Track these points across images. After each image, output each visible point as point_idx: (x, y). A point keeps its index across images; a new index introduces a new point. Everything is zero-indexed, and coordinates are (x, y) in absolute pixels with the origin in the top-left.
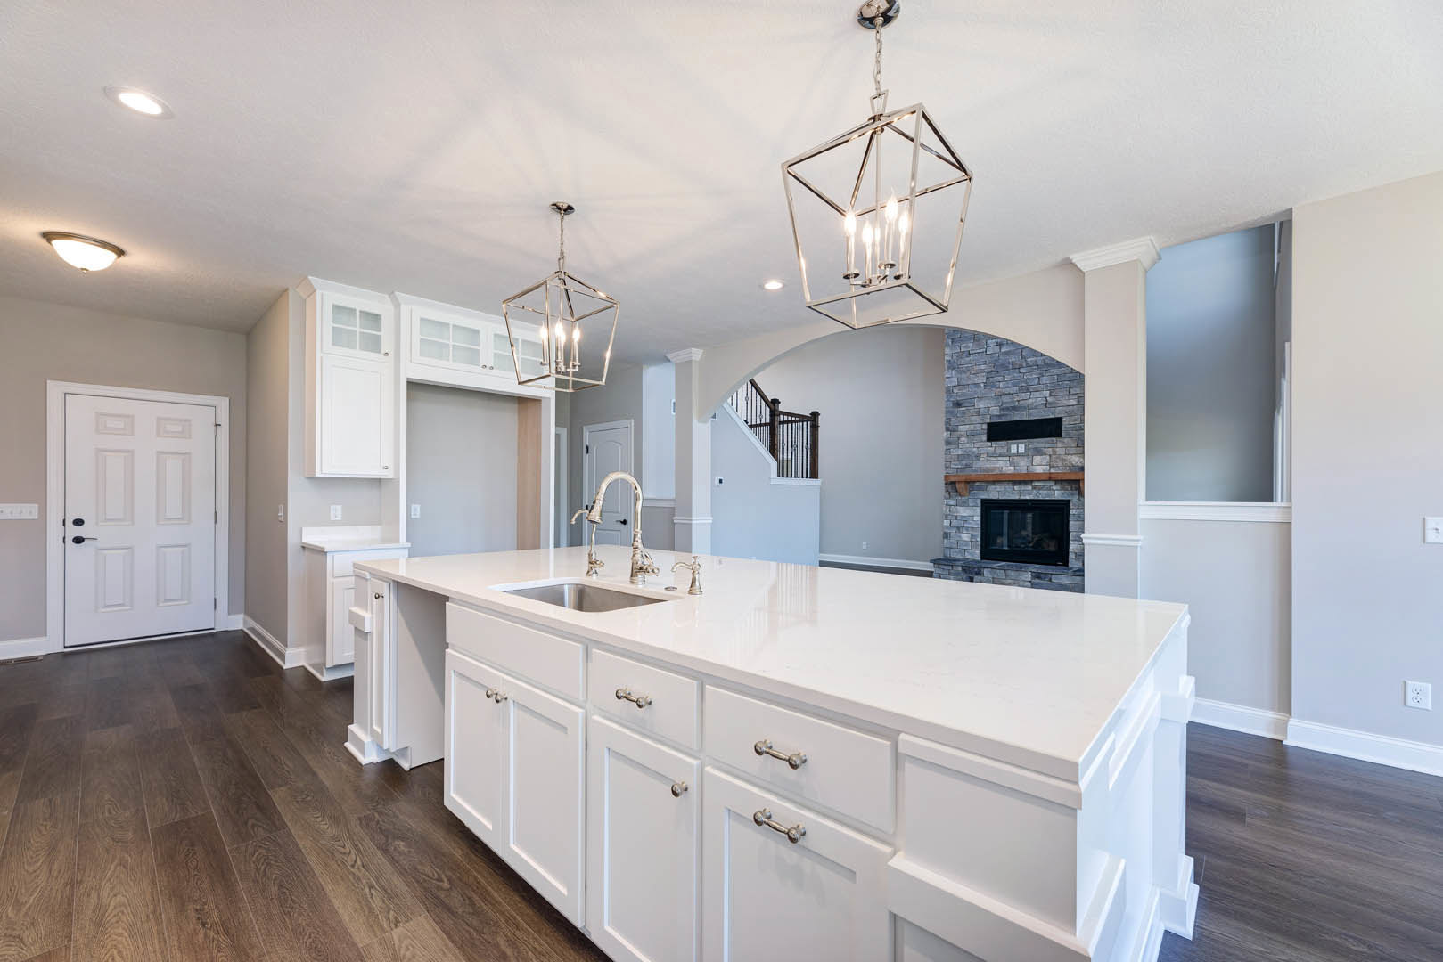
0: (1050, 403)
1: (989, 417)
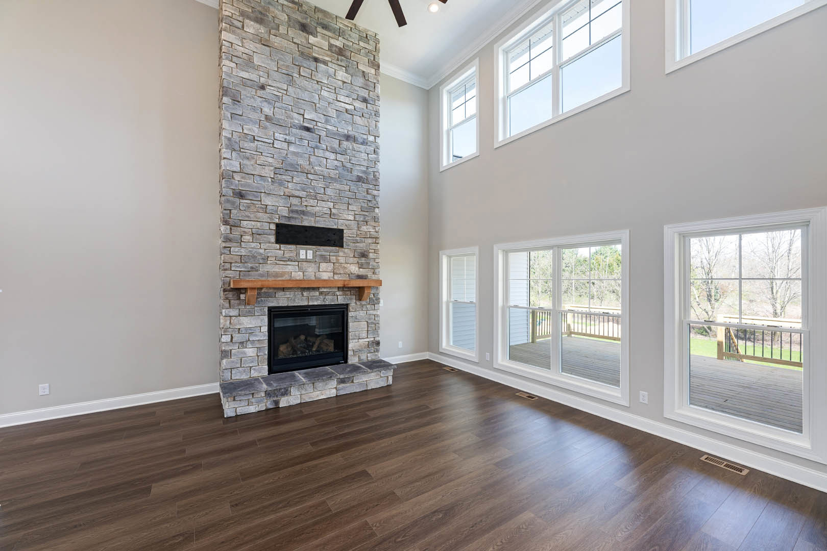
0: (334, 214)
1: (277, 216)
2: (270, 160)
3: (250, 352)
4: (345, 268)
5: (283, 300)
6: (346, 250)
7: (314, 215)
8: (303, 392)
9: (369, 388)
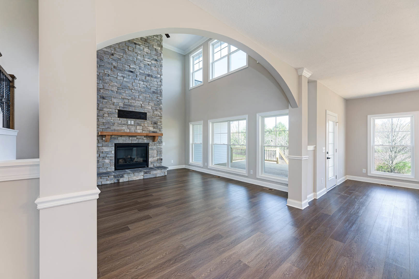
0: (143, 106)
1: (119, 107)
2: (116, 84)
3: (107, 161)
4: (147, 128)
5: (121, 141)
6: (148, 121)
7: (135, 106)
8: (129, 176)
9: (157, 176)
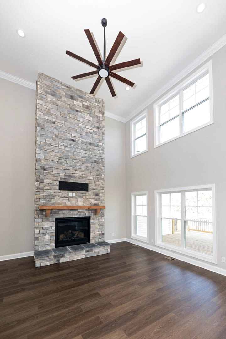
0: (84, 177)
1: (60, 178)
2: (57, 154)
3: (47, 238)
4: (89, 200)
5: (62, 215)
6: (89, 193)
7: (76, 177)
8: (70, 256)
